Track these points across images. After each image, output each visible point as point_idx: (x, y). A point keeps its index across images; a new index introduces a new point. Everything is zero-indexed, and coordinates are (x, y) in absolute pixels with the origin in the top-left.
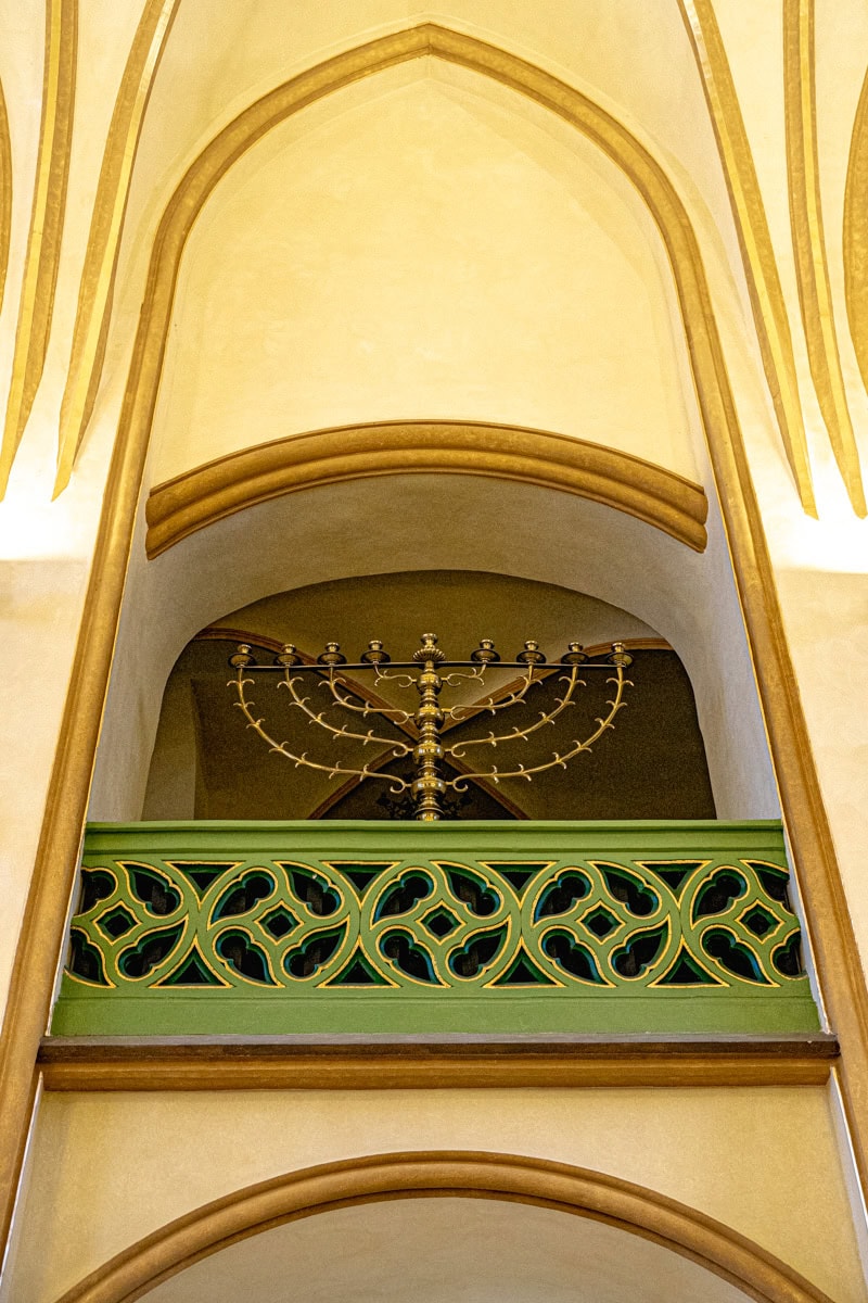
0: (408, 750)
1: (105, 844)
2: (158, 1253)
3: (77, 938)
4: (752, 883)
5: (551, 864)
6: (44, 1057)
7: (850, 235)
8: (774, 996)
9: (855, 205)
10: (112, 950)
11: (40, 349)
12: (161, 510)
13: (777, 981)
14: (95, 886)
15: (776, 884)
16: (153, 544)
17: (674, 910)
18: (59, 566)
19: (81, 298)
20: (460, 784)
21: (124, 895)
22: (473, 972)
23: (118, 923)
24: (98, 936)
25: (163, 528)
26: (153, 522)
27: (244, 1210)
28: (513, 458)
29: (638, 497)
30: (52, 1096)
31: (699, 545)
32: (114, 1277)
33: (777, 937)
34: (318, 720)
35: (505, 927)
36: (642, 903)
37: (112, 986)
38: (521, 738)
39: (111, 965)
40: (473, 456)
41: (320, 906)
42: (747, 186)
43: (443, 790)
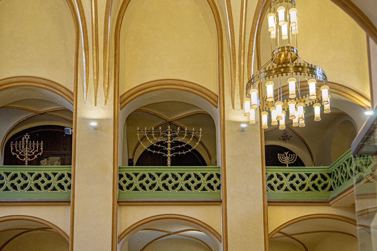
0: (166, 148)
1: (121, 170)
2: (135, 226)
3: (119, 184)
4: (215, 176)
5: (186, 173)
6: (118, 202)
7: (250, 43)
8: (216, 193)
9: (252, 35)
10: (124, 186)
11: (98, 71)
12: (122, 101)
13: (216, 191)
14: (121, 176)
15: (218, 176)
16: (121, 108)
17: (203, 180)
18: (108, 120)
19: (104, 58)
20: (174, 155)
21: (125, 178)
22: (175, 189)
23: (125, 182)
24: (122, 184)
25: (123, 104)
26: (121, 104)
27: (145, 221)
28: (185, 88)
29: (207, 97)
30: (119, 206)
31: (217, 107)
32: (131, 228)
33: (217, 184)
34: (151, 142)
35: (179, 183)
36: (199, 179)
37: (125, 191)
38: (184, 146)
39: (125, 188)
40: (177, 87)
41: (153, 179)
42: (231, 30)
43: (171, 156)
